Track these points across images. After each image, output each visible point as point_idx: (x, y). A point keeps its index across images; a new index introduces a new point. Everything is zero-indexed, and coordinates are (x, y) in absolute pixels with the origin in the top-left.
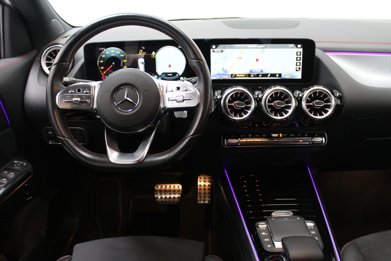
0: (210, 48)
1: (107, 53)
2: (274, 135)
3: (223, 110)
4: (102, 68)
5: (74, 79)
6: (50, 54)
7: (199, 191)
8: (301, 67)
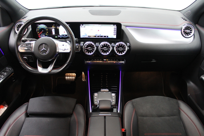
0: (80, 25)
1: (40, 27)
2: (104, 60)
3: (84, 51)
4: (38, 32)
5: (26, 39)
6: (18, 26)
7: (83, 76)
8: (116, 33)
